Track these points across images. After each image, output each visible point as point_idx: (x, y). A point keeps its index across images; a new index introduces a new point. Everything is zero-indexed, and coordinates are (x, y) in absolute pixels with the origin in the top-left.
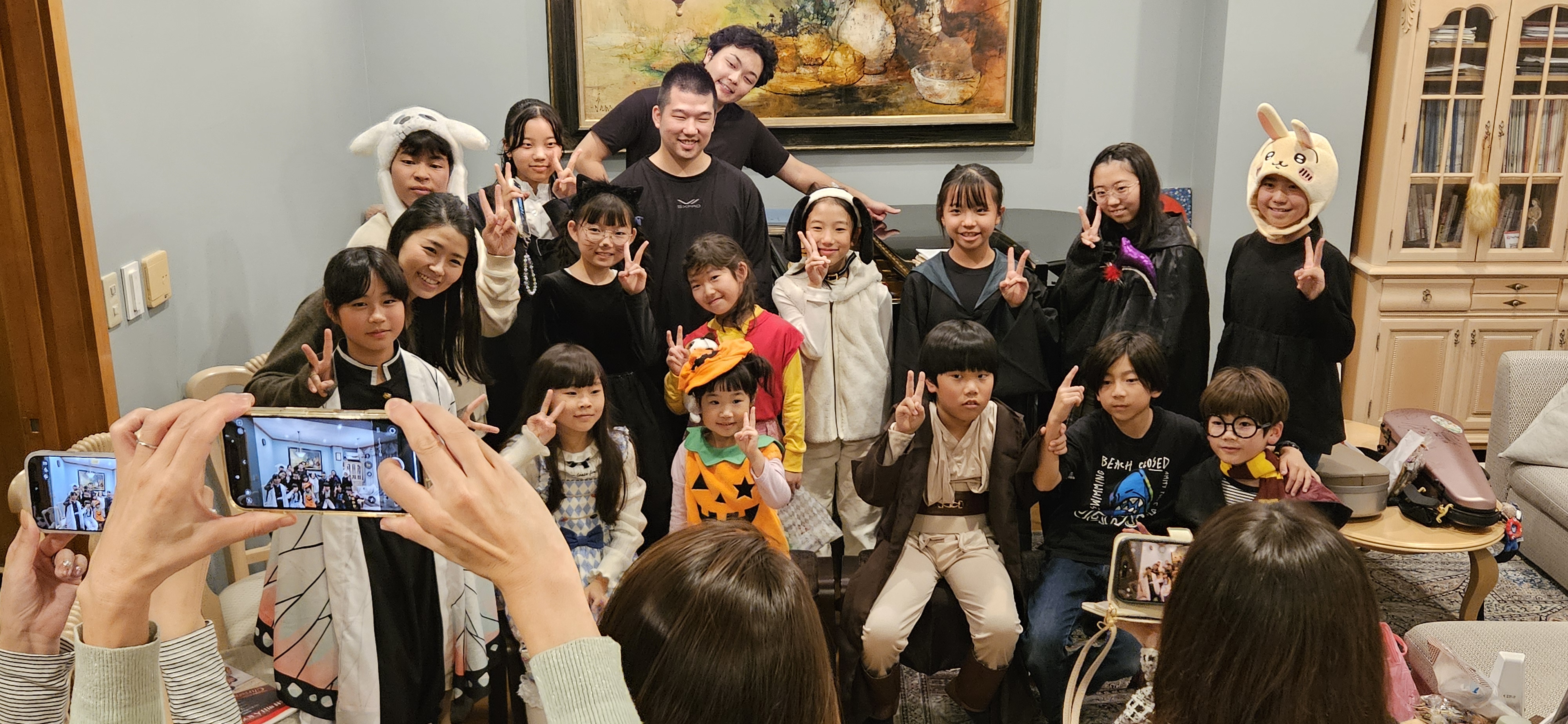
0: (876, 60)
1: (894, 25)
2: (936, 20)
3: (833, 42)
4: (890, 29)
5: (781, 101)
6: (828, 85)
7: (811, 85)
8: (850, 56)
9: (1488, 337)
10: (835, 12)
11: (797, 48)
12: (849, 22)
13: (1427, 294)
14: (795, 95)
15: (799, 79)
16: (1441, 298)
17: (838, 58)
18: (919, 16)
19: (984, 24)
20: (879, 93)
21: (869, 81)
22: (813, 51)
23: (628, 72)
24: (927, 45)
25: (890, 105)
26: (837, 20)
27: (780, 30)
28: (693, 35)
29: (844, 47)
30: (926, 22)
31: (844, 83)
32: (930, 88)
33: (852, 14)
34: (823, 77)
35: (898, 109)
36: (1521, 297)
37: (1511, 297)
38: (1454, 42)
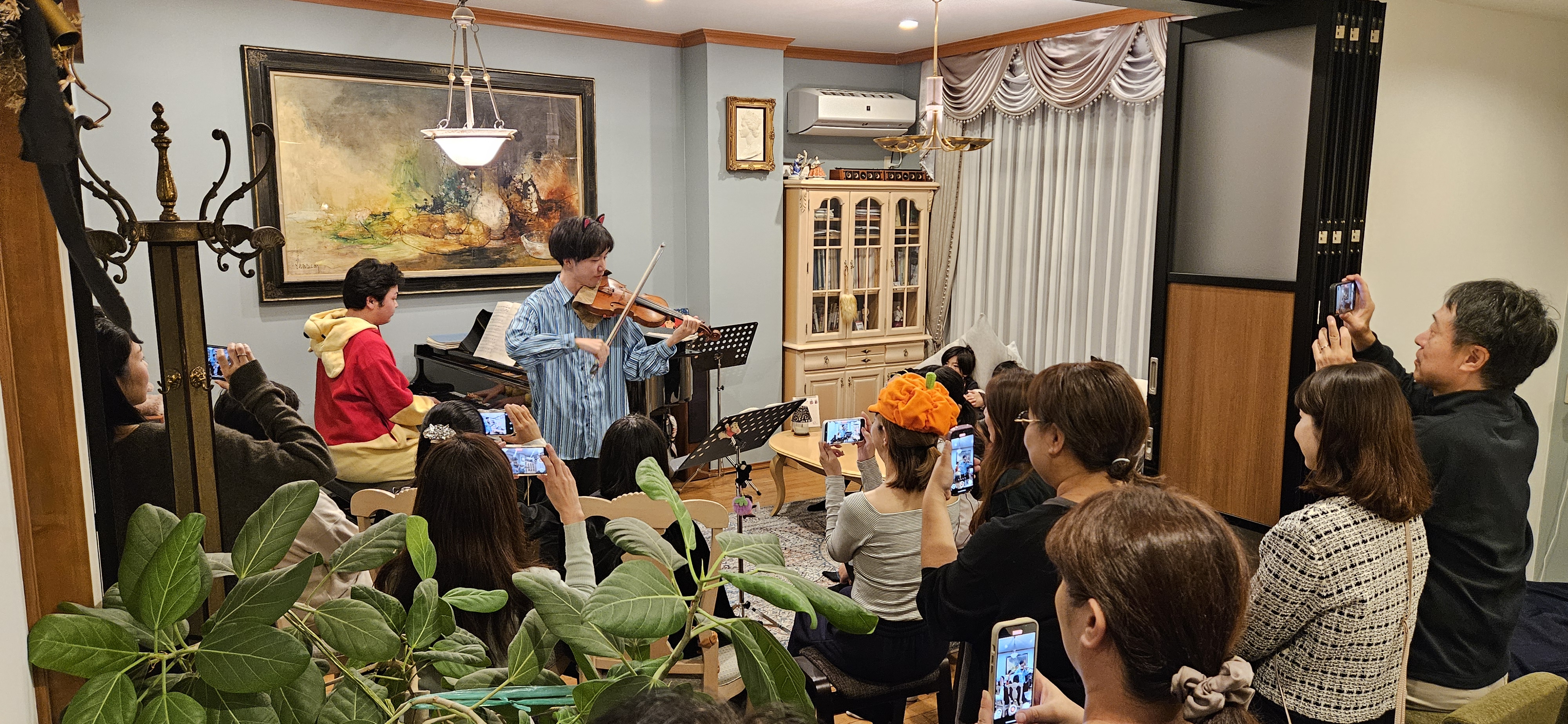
0: (498, 230)
1: (508, 207)
2: (534, 205)
3: (469, 218)
4: (506, 210)
5: (435, 258)
6: (467, 247)
7: (456, 247)
8: (481, 228)
9: (856, 381)
10: (469, 198)
11: (444, 222)
12: (479, 205)
13: (826, 359)
14: (444, 254)
15: (447, 244)
16: (835, 360)
17: (472, 229)
18: (524, 202)
19: (564, 207)
20: (501, 252)
21: (494, 244)
22: (456, 224)
23: (320, 239)
24: (530, 221)
25: (509, 260)
26: (471, 203)
27: (432, 210)
28: (369, 213)
29: (475, 221)
30: (529, 205)
31: (478, 245)
32: (533, 249)
33: (480, 199)
34: (463, 242)
35: (513, 262)
36: (869, 357)
37: (864, 357)
38: (825, 217)
